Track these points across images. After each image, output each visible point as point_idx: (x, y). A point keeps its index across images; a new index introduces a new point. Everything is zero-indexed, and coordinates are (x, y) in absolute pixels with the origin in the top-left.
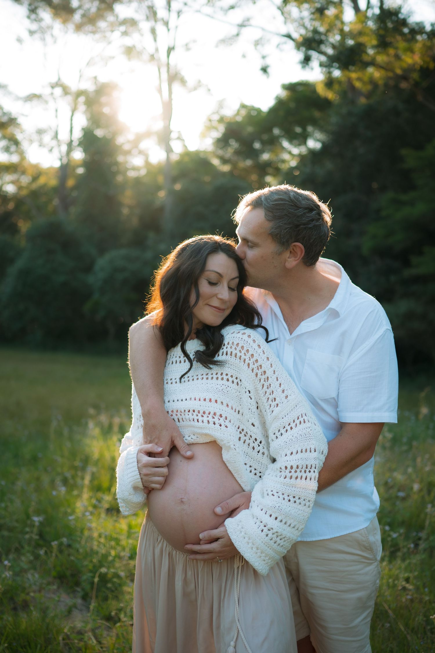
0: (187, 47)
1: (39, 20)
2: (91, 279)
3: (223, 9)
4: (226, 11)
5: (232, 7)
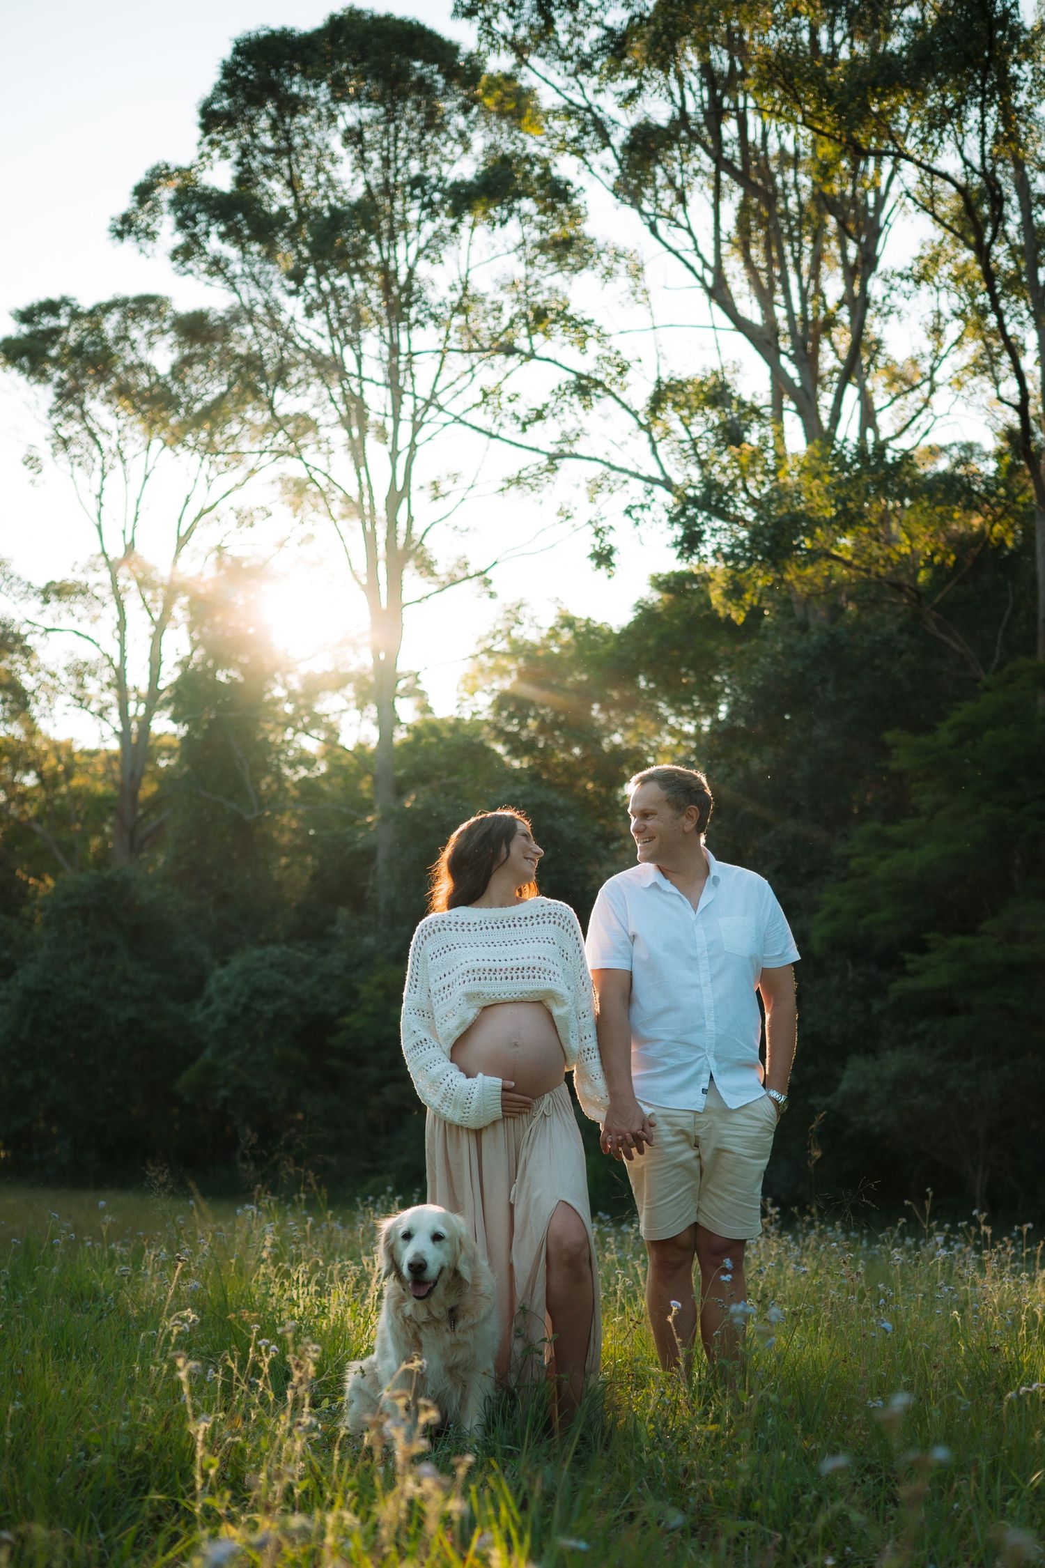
0: (437, 493)
1: (83, 415)
2: (198, 1014)
3: (518, 418)
4: (524, 424)
5: (540, 416)
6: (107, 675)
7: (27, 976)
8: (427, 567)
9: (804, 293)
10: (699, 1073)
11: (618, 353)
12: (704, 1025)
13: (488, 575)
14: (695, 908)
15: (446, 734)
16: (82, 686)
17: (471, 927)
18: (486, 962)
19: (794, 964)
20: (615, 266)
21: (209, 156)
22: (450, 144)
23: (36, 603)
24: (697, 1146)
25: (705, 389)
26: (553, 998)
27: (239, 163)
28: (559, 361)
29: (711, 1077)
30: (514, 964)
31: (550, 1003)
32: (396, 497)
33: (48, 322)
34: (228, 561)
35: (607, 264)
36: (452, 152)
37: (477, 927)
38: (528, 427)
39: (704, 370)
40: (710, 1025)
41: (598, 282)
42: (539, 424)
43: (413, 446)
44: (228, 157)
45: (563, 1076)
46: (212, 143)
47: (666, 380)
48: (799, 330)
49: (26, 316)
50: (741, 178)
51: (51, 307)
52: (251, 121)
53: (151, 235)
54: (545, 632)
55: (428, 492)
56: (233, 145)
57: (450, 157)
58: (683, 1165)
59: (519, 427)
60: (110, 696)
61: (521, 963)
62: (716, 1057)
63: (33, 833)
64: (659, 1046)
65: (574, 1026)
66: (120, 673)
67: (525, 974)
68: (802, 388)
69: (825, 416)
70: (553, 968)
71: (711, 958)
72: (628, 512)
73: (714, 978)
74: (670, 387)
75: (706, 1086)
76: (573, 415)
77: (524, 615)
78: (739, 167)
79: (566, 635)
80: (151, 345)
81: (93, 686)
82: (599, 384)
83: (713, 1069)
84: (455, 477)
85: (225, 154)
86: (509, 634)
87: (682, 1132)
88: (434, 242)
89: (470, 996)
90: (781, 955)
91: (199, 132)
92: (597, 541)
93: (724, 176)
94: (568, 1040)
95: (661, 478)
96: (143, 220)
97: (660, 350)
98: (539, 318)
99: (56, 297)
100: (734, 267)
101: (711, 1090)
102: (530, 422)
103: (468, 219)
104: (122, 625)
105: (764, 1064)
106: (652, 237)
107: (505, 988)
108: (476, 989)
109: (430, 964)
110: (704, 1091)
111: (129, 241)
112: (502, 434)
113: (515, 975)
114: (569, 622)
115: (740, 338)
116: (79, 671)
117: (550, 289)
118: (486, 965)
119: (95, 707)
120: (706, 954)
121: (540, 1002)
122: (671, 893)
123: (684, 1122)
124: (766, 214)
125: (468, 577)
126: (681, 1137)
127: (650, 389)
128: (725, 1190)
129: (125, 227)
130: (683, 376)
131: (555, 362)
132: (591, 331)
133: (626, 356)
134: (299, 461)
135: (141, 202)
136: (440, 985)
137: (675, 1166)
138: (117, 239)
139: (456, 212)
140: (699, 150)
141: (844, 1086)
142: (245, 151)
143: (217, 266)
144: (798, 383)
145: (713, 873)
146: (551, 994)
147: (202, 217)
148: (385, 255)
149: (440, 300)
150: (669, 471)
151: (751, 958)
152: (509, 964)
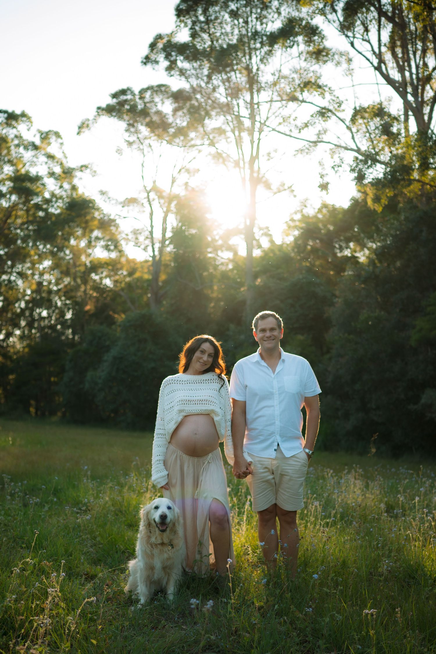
0: (269, 157)
1: (137, 132)
3: (297, 127)
4: (300, 129)
5: (306, 125)
6: (147, 233)
7: (114, 352)
8: (268, 186)
9: (417, 67)
10: (273, 442)
11: (338, 97)
12: (275, 423)
13: (293, 188)
14: (274, 372)
15: (277, 253)
16: (137, 239)
17: (183, 382)
18: (187, 397)
19: (319, 394)
20: (341, 59)
21: (179, 26)
22: (272, 14)
23: (120, 207)
24: (273, 473)
25: (374, 110)
26: (214, 413)
27: (191, 29)
28: (314, 103)
29: (278, 444)
30: (199, 398)
31: (213, 415)
32: (253, 159)
33: (123, 98)
34: (189, 188)
35: (337, 59)
36: (273, 17)
37: (186, 382)
38: (302, 131)
39: (374, 102)
40: (278, 423)
41: (334, 67)
42: (306, 129)
43: (259, 139)
44: (187, 26)
45: (218, 445)
46: (180, 21)
47: (358, 108)
48: (415, 82)
49: (115, 96)
50: (390, 19)
51: (123, 92)
52: (196, 11)
53: (157, 62)
54: (316, 210)
55: (266, 158)
56: (189, 22)
57: (272, 19)
58: (267, 481)
59: (298, 131)
60: (148, 242)
61: (201, 398)
62: (280, 436)
63: (120, 296)
64: (257, 431)
65: (223, 425)
66: (151, 233)
67: (203, 402)
68: (416, 107)
69: (426, 118)
70: (215, 401)
71: (280, 394)
72: (333, 168)
73: (280, 402)
74: (359, 111)
75: (276, 448)
76: (320, 124)
77: (308, 204)
78: (390, 14)
79: (324, 211)
80: (163, 103)
81: (141, 238)
82: (330, 111)
83: (279, 441)
84: (276, 151)
85: (186, 25)
86: (302, 212)
87: (266, 468)
88: (266, 56)
89: (181, 411)
90: (314, 391)
91: (175, 18)
92: (321, 180)
93: (383, 19)
94: (220, 431)
95: (356, 148)
96: (153, 57)
97: (356, 95)
98: (307, 85)
99: (125, 87)
100: (388, 57)
101: (278, 449)
102: (303, 128)
103: (276, 46)
104: (151, 214)
105: (304, 437)
106: (352, 48)
107: (194, 408)
108: (182, 408)
109: (166, 398)
110: (275, 450)
111: (149, 66)
112: (292, 134)
113: (199, 403)
114: (325, 206)
115: (390, 88)
116: (136, 232)
117: (313, 72)
118: (187, 398)
119: (143, 247)
120: (277, 392)
121: (208, 414)
122: (264, 366)
123: (268, 463)
124: (401, 34)
125: (285, 190)
126: (266, 470)
127: (352, 112)
128: (285, 491)
129: (147, 60)
130: (366, 105)
131: (312, 103)
132: (326, 89)
133: (341, 99)
134: (214, 148)
135: (152, 50)
136: (169, 406)
137: (263, 482)
138: (144, 66)
139: (271, 45)
140: (372, 9)
141: (423, 401)
142: (194, 23)
143: (182, 72)
144: (414, 105)
145: (282, 358)
146: (213, 411)
147: (173, 54)
148: (248, 63)
149: (266, 81)
150: (359, 145)
151: (297, 393)
152: (197, 398)
